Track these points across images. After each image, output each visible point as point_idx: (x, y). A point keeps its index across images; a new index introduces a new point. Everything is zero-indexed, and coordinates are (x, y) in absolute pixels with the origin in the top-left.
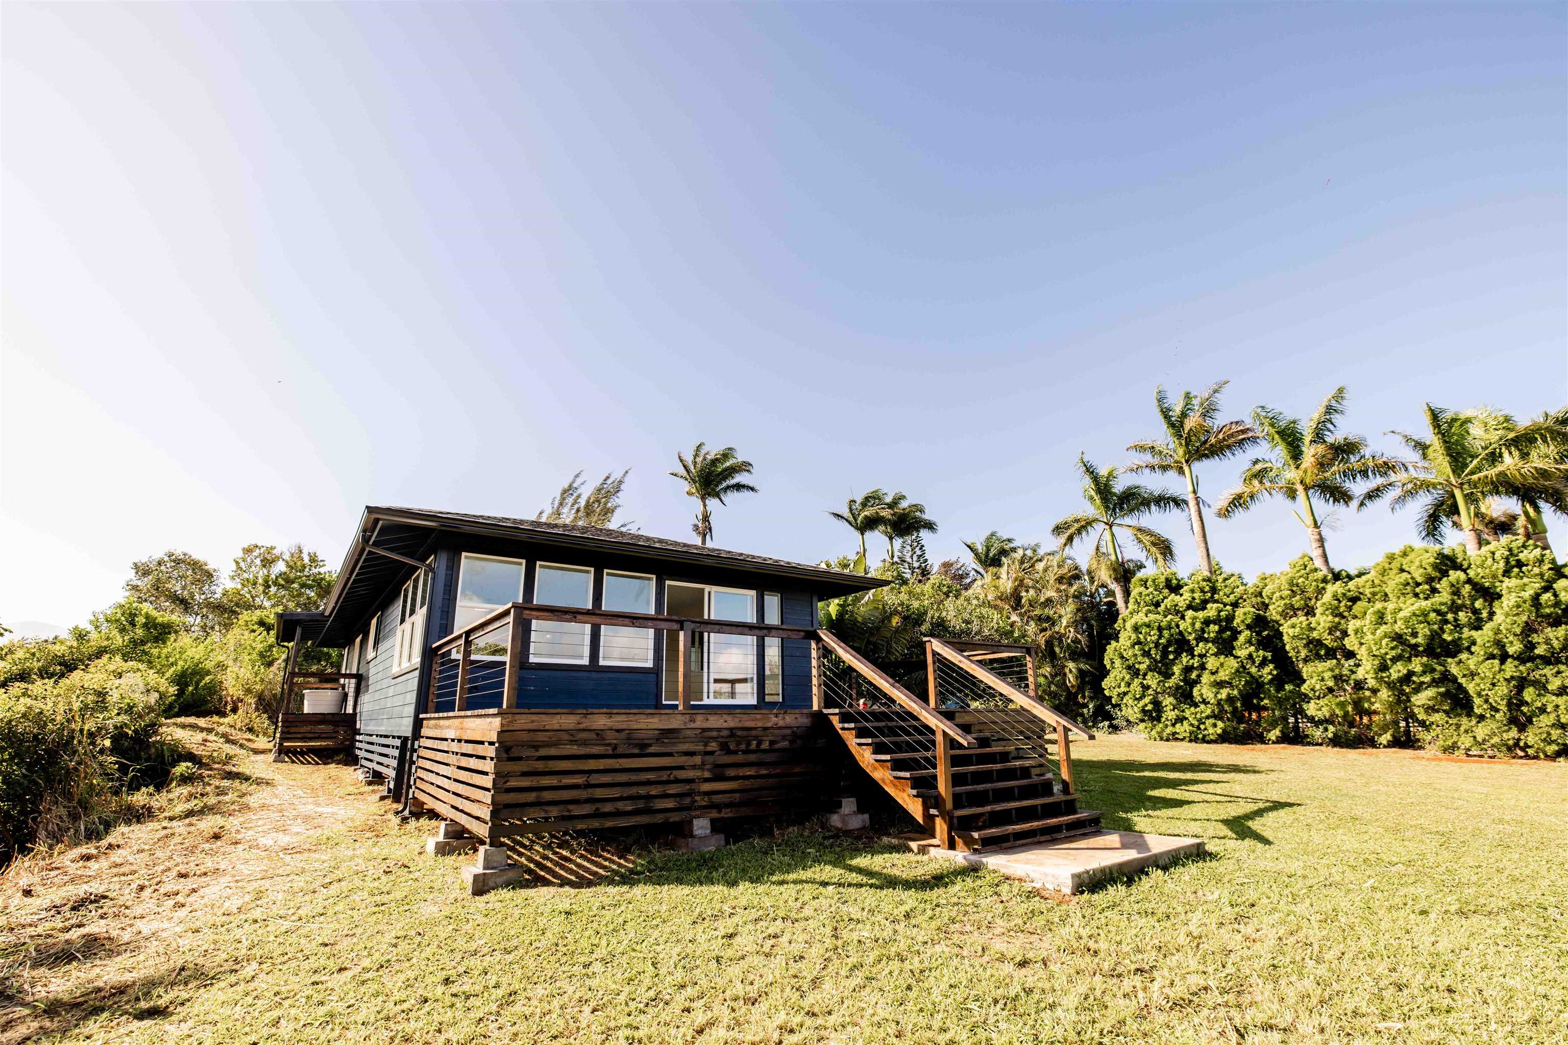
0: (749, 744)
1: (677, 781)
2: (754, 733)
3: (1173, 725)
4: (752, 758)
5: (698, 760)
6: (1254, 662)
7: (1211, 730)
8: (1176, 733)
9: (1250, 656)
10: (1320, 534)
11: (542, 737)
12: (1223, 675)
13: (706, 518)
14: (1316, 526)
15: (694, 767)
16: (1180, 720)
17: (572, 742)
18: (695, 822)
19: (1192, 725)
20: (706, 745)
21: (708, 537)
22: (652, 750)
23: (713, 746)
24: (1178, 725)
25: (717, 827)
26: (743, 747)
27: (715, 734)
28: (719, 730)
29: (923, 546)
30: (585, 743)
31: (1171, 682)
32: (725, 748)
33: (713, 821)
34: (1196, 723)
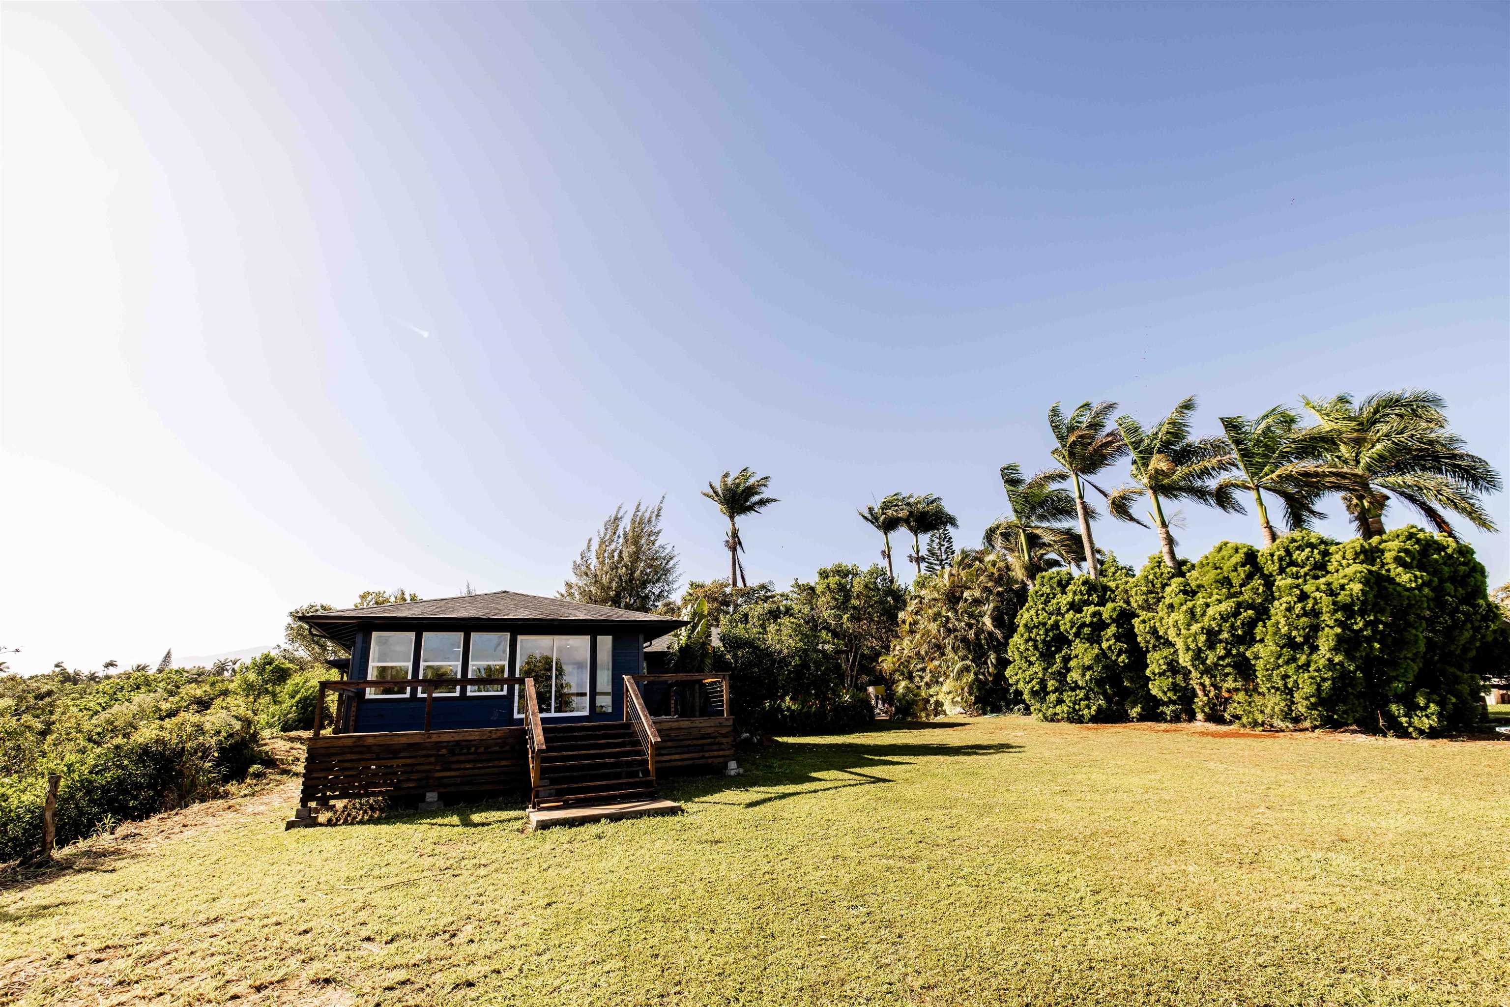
0: (469, 749)
1: (418, 772)
2: (473, 743)
3: (1055, 707)
4: (471, 757)
5: (432, 759)
6: (1113, 652)
7: (1086, 712)
8: (1055, 714)
9: (1110, 647)
10: (1167, 533)
11: (332, 751)
12: (1087, 661)
13: (735, 534)
14: (1164, 524)
15: (430, 763)
16: (1060, 701)
17: (351, 753)
18: (428, 794)
19: (1069, 707)
20: (439, 750)
21: (738, 549)
22: (402, 755)
23: (444, 751)
24: (1058, 707)
25: (441, 797)
26: (465, 751)
27: (445, 744)
28: (448, 742)
29: (950, 538)
30: (360, 753)
31: (1055, 668)
32: (452, 752)
33: (439, 794)
34: (1071, 705)
